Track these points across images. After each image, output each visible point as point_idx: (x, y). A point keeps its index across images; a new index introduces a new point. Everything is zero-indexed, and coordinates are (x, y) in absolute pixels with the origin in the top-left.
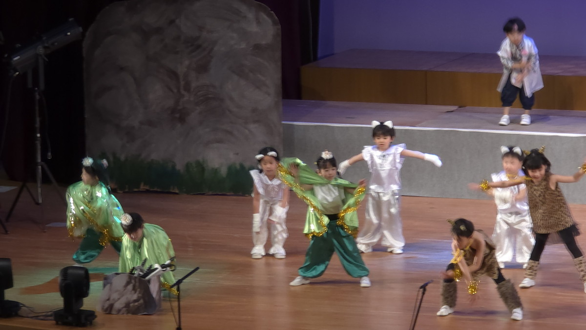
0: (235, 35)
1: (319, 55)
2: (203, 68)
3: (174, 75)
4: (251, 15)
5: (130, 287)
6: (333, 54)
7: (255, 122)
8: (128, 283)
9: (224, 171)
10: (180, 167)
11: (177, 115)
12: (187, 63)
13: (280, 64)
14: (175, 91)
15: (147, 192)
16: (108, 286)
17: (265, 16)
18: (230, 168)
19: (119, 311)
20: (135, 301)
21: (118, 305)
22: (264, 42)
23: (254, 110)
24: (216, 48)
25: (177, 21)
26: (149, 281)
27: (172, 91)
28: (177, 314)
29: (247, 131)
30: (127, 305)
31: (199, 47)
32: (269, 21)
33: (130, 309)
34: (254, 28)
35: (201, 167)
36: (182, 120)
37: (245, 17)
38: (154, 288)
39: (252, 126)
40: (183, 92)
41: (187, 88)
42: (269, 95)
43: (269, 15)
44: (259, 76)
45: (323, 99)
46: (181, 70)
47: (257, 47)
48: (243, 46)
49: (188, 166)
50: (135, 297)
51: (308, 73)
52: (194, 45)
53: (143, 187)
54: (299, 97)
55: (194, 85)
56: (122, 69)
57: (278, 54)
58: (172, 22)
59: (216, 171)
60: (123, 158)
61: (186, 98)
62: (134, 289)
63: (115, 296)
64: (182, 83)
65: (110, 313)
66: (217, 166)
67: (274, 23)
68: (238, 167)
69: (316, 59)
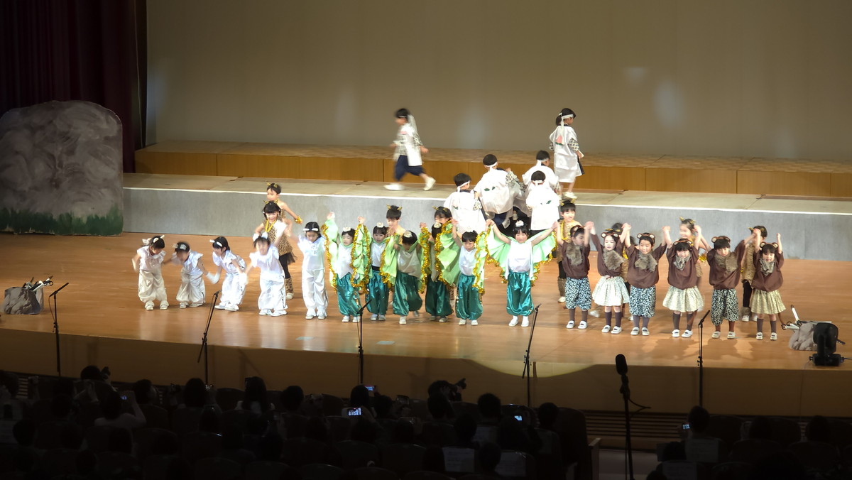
0: (92, 130)
1: (146, 144)
2: (71, 152)
3: (52, 157)
4: (103, 118)
5: (23, 296)
6: (155, 143)
7: (105, 187)
8: (21, 294)
9: (85, 220)
10: (55, 217)
11: (54, 183)
12: (60, 148)
13: (122, 149)
14: (53, 167)
15: (34, 233)
16: (8, 296)
17: (112, 119)
18: (88, 218)
19: (16, 312)
20: (26, 305)
21: (15, 308)
22: (111, 135)
23: (105, 180)
24: (80, 139)
25: (54, 121)
26: (35, 292)
27: (50, 167)
28: (54, 313)
29: (100, 194)
30: (21, 308)
31: (68, 138)
32: (115, 121)
33: (23, 311)
34: (104, 126)
35: (69, 217)
36: (57, 186)
37: (99, 119)
38: (38, 297)
39: (103, 190)
40: (57, 168)
41: (61, 165)
42: (114, 169)
43: (115, 118)
44: (108, 158)
45: (151, 172)
46: (57, 153)
47: (107, 139)
48: (98, 137)
49: (61, 216)
50: (26, 303)
51: (140, 155)
52: (66, 137)
53: (31, 231)
54: (134, 171)
55: (65, 163)
56: (17, 153)
57: (121, 143)
58: (51, 122)
59: (79, 220)
60: (18, 212)
61: (60, 172)
62: (25, 297)
63: (13, 302)
64: (57, 162)
65: (9, 314)
66: (80, 217)
67: (118, 123)
68: (94, 217)
69: (144, 146)
